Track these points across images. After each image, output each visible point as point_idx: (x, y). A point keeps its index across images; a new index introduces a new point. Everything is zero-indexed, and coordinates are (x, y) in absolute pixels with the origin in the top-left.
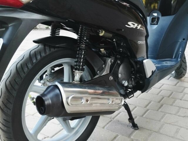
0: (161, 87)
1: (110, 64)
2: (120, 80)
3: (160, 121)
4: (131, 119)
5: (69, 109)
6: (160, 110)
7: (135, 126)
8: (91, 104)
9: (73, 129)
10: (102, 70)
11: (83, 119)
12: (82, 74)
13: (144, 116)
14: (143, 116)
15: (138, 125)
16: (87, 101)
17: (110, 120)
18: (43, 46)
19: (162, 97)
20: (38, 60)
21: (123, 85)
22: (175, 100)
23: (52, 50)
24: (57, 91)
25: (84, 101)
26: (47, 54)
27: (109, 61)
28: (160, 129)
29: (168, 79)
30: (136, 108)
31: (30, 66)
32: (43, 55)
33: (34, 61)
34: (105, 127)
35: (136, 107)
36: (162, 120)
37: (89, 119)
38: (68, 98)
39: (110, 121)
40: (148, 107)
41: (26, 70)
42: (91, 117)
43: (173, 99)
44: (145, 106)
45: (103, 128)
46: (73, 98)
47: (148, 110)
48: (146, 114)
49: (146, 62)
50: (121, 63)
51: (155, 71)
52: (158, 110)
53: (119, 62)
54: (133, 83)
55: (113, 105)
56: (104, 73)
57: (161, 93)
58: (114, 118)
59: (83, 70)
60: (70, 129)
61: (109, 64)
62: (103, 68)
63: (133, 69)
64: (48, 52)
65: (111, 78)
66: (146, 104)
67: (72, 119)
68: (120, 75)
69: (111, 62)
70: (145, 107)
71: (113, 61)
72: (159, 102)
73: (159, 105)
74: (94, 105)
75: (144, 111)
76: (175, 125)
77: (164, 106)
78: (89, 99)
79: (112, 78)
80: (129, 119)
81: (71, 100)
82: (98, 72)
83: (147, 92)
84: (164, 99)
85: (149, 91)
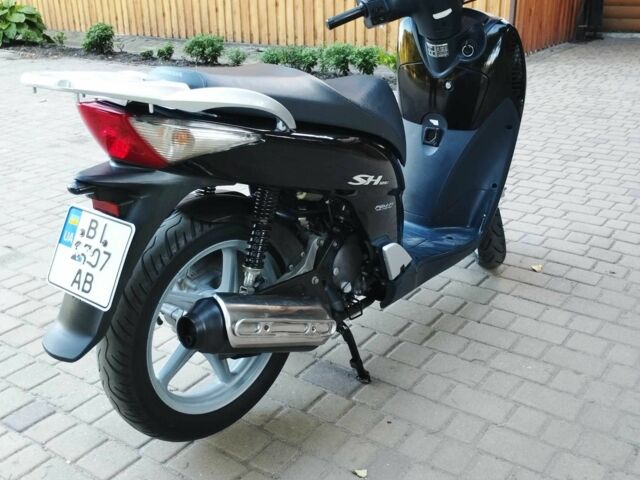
0: (442, 288)
1: (317, 247)
2: (335, 281)
3: (419, 367)
4: (356, 361)
5: (233, 341)
6: (425, 344)
7: (364, 376)
8: (273, 333)
9: (235, 374)
10: (298, 261)
11: (254, 358)
12: (259, 273)
13: (388, 356)
14: (385, 354)
15: (371, 374)
16: (266, 328)
17: (313, 360)
18: (189, 221)
19: (439, 313)
20: (181, 249)
21: (341, 291)
22: (466, 322)
23: (207, 228)
24: (216, 309)
25: (260, 328)
26: (197, 236)
27: (315, 243)
28: (415, 384)
29: (466, 267)
30: (376, 336)
31: (166, 258)
32: (190, 238)
33: (174, 251)
34: (301, 376)
35: (375, 333)
36: (424, 367)
37: (266, 358)
38: (234, 322)
39: (313, 363)
40: (401, 336)
41: (159, 266)
42: (270, 354)
43: (462, 320)
44: (395, 332)
45: (297, 376)
46: (243, 323)
47: (400, 342)
48: (394, 350)
49: (389, 250)
50: (340, 246)
51: (409, 265)
52: (421, 344)
53: (335, 244)
54: (364, 287)
55: (313, 334)
56: (302, 271)
57: (438, 303)
58: (321, 357)
59: (260, 266)
60: (228, 376)
61: (313, 248)
62: (301, 258)
63: (366, 257)
64: (198, 233)
65: (315, 280)
66: (399, 327)
67: (234, 358)
68: (336, 271)
69: (318, 244)
70: (395, 335)
71: (322, 242)
72: (429, 325)
73: (428, 331)
74: (278, 335)
75: (390, 344)
76: (449, 378)
77: (437, 334)
78: (269, 324)
79: (317, 281)
80: (352, 361)
81: (240, 326)
82: (291, 266)
83: (407, 299)
84: (442, 317)
85: (412, 295)
